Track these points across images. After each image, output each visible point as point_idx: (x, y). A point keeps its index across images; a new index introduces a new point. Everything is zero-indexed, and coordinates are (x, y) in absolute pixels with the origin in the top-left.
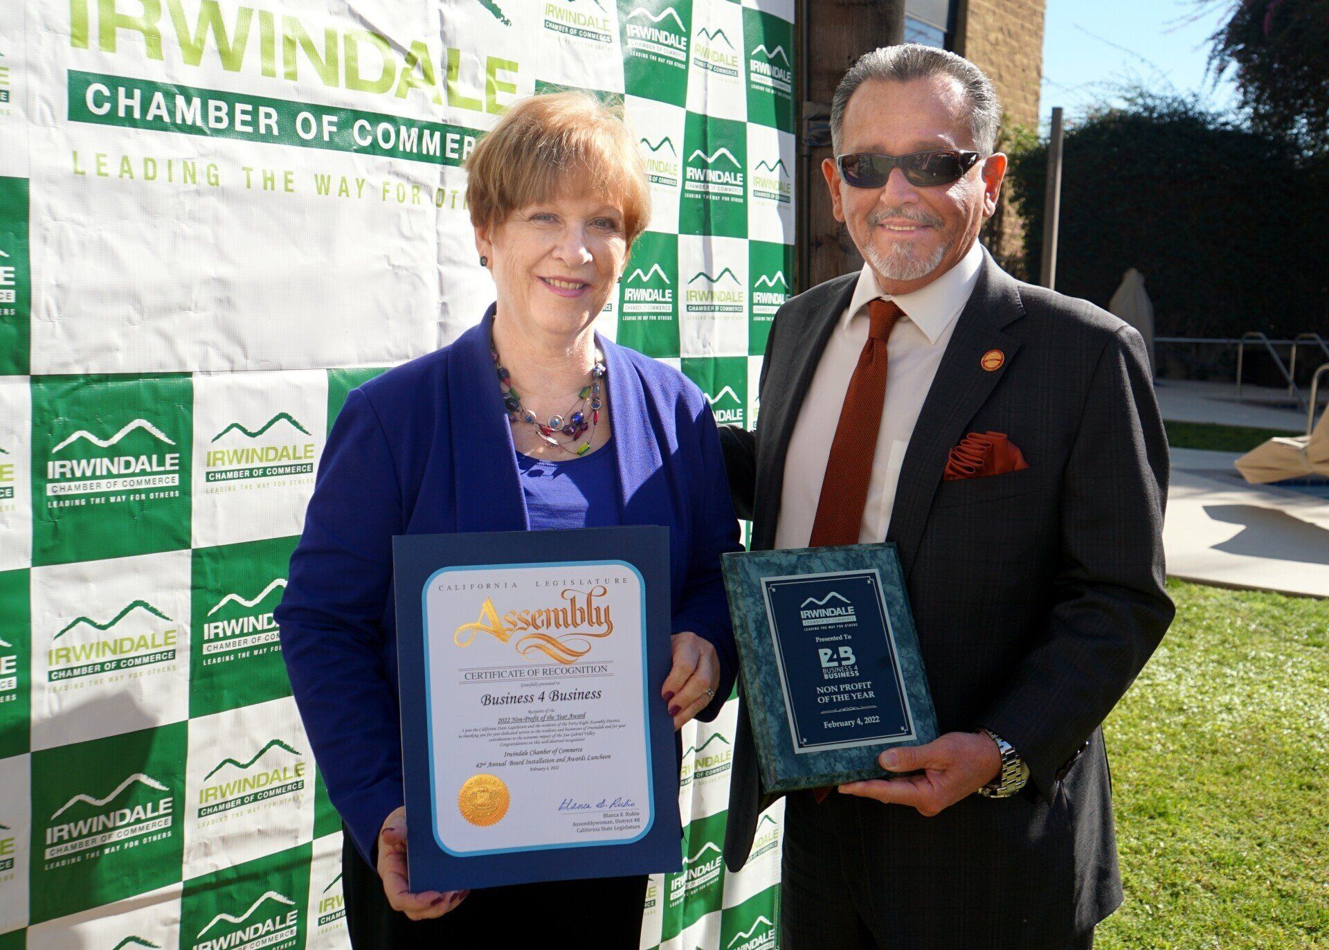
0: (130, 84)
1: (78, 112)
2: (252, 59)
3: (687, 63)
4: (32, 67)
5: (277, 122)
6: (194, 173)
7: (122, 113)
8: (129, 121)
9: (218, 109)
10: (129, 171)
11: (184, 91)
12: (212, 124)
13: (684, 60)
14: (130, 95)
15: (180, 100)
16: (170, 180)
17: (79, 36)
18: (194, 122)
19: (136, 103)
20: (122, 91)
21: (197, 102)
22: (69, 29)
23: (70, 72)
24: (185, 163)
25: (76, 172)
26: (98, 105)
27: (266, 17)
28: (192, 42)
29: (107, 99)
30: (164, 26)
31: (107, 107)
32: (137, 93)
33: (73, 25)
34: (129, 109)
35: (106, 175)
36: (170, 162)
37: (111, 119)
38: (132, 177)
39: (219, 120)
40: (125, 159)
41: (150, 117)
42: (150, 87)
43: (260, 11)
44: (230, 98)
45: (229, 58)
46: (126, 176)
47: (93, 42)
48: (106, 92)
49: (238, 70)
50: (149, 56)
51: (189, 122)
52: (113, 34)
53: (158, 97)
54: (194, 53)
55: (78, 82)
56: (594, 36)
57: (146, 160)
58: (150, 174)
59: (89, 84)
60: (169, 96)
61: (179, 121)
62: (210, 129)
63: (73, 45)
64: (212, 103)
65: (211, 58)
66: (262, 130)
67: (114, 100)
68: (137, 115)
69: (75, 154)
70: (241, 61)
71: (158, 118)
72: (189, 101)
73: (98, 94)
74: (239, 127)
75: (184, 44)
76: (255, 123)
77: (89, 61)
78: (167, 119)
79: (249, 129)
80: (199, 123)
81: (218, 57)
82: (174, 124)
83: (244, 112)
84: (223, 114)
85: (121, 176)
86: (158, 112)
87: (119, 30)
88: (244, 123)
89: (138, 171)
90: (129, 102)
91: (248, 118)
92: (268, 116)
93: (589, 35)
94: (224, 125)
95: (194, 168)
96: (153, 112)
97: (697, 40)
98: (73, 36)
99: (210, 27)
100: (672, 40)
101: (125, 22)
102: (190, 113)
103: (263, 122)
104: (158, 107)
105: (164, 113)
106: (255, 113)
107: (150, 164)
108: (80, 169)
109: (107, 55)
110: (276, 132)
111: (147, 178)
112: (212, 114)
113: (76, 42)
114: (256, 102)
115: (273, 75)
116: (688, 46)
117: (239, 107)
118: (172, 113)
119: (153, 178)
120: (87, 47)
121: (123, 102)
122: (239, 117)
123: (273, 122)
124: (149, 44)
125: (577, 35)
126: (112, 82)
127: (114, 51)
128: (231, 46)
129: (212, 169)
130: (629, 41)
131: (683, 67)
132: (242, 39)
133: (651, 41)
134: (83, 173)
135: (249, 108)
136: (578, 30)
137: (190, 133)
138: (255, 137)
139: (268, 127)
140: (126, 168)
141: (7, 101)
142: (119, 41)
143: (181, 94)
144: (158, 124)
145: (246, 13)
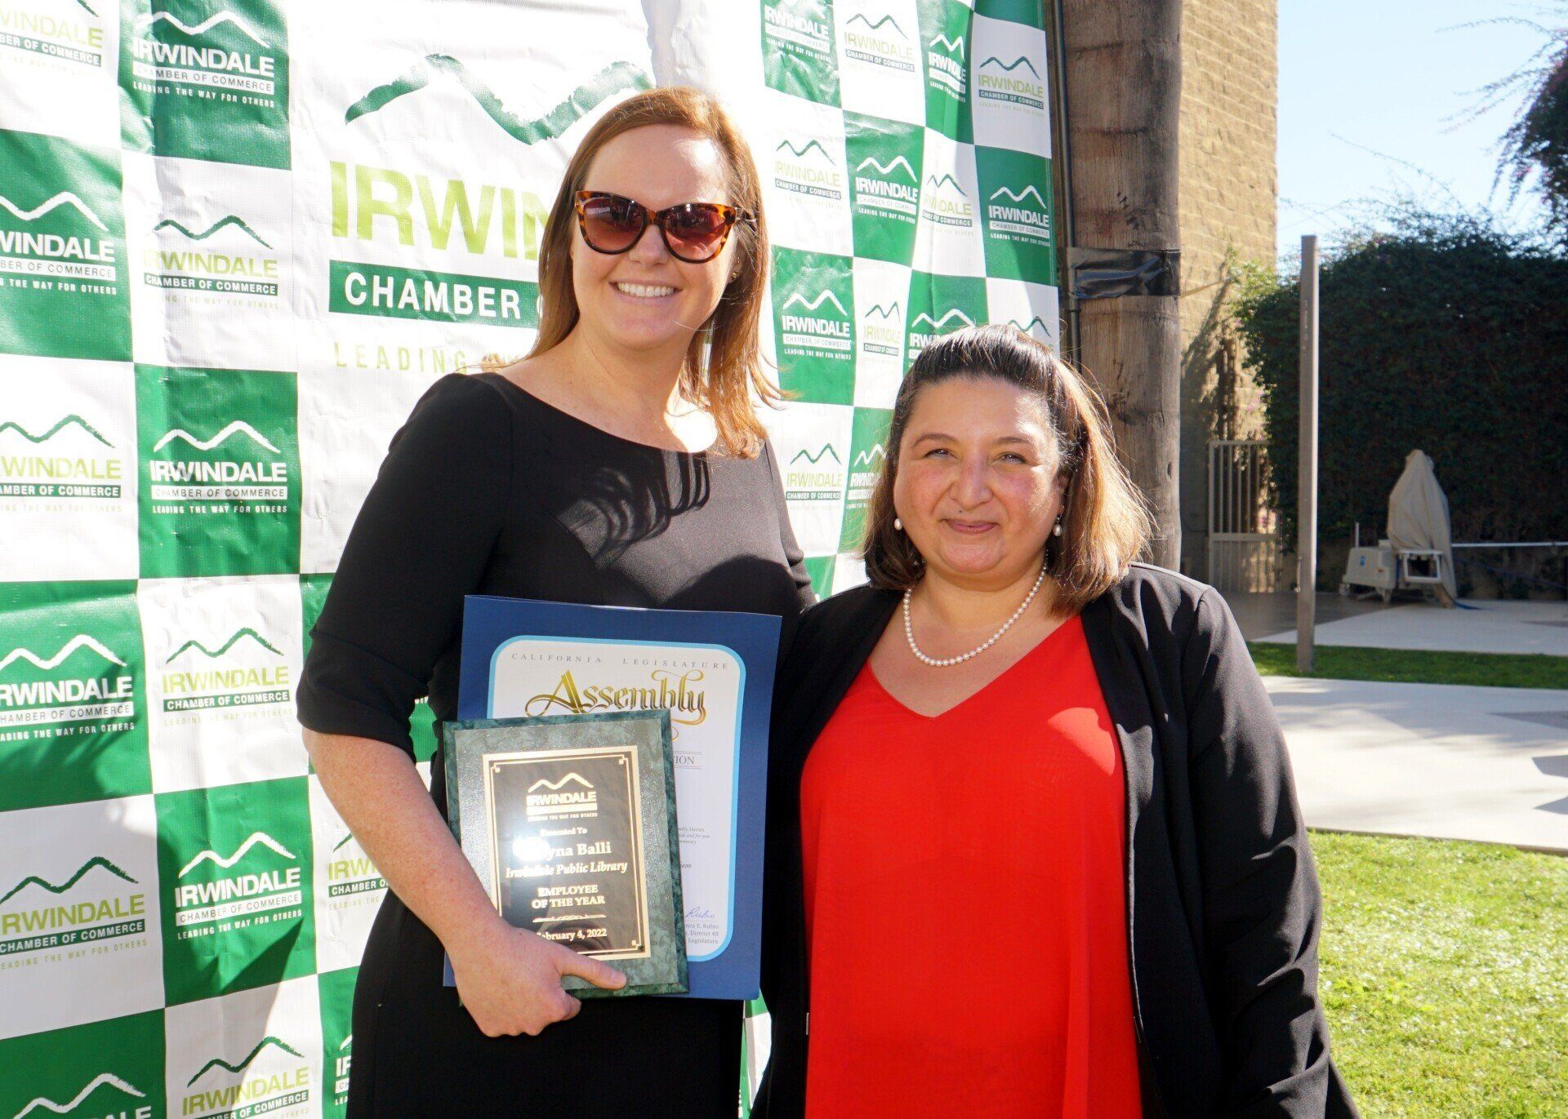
0: (384, 272)
1: (338, 303)
2: (494, 240)
3: (915, 217)
4: (297, 259)
5: (519, 305)
6: (443, 361)
7: (376, 303)
8: (384, 310)
9: (463, 293)
10: (386, 362)
11: (432, 277)
12: (459, 310)
13: (914, 213)
14: (383, 284)
15: (429, 285)
16: (422, 370)
17: (339, 227)
18: (441, 309)
19: (389, 291)
20: (376, 279)
21: (443, 286)
22: (331, 218)
23: (332, 263)
24: (434, 351)
25: (338, 365)
26: (356, 295)
27: (507, 195)
28: (440, 226)
29: (364, 288)
30: (416, 211)
31: (363, 296)
32: (390, 280)
33: (334, 214)
34: (383, 298)
35: (365, 366)
36: (421, 351)
37: (365, 309)
38: (388, 368)
39: (464, 305)
40: (381, 350)
41: (401, 306)
42: (401, 274)
43: (502, 189)
44: (474, 282)
45: (473, 241)
46: (383, 366)
47: (352, 230)
48: (363, 282)
49: (482, 252)
50: (402, 242)
51: (437, 309)
52: (370, 220)
53: (410, 284)
54: (440, 237)
55: (338, 272)
56: (824, 193)
57: (400, 350)
58: (404, 364)
59: (348, 273)
60: (419, 283)
61: (428, 308)
62: (456, 315)
63: (334, 234)
64: (458, 288)
65: (457, 240)
66: (505, 314)
67: (369, 288)
68: (390, 304)
69: (336, 345)
70: (484, 243)
71: (409, 306)
72: (436, 287)
73: (356, 282)
74: (483, 312)
75: (432, 228)
76: (497, 307)
77: (348, 251)
78: (416, 307)
79: (492, 314)
80: (446, 310)
81: (463, 238)
82: (423, 311)
83: (487, 296)
84: (467, 299)
85: (378, 367)
86: (409, 300)
87: (375, 216)
88: (487, 307)
89: (394, 363)
90: (383, 291)
91: (491, 302)
92: (510, 299)
93: (820, 192)
94: (468, 311)
95: (442, 357)
96: (404, 299)
97: (927, 188)
98: (335, 225)
99: (456, 207)
100: (904, 192)
101: (380, 208)
102: (437, 299)
103: (505, 304)
104: (409, 295)
105: (414, 300)
106: (497, 296)
107: (404, 354)
108: (342, 363)
109: (365, 243)
110: (518, 315)
111: (401, 368)
112: (458, 299)
113: (336, 229)
114: (498, 284)
115: (515, 256)
116: (918, 198)
117: (482, 290)
118: (421, 300)
119: (407, 368)
120: (346, 236)
121: (378, 290)
122: (483, 301)
123: (514, 305)
124: (401, 230)
125: (808, 192)
126: (369, 270)
127: (370, 239)
128: (475, 227)
129: (460, 356)
130: (858, 196)
131: (912, 221)
132: (485, 220)
133: (879, 195)
134: (345, 365)
135: (491, 291)
136: (809, 187)
137: (438, 320)
138: (498, 321)
139: (510, 311)
140: (382, 359)
141: (276, 294)
142: (375, 227)
143: (430, 280)
144: (408, 312)
145: (489, 191)
